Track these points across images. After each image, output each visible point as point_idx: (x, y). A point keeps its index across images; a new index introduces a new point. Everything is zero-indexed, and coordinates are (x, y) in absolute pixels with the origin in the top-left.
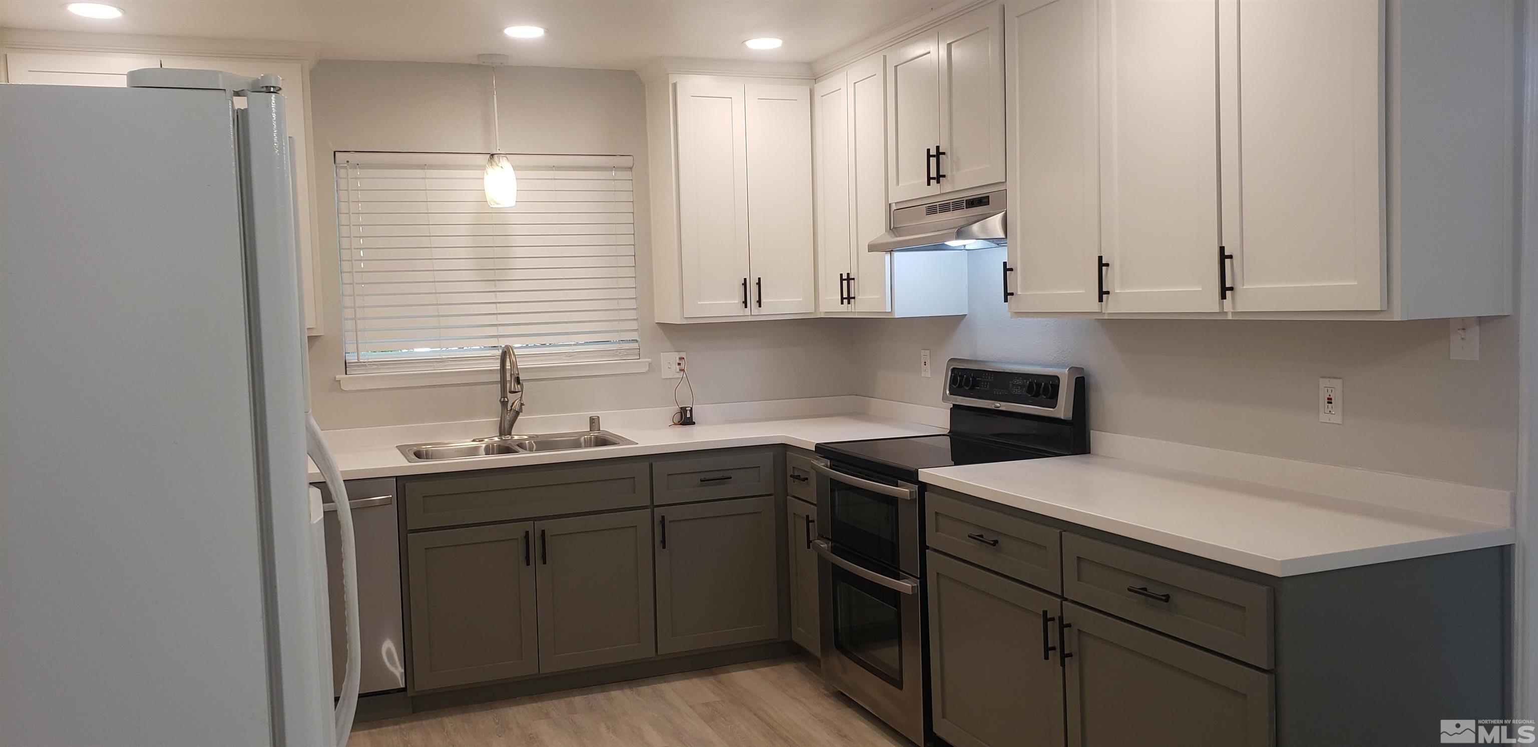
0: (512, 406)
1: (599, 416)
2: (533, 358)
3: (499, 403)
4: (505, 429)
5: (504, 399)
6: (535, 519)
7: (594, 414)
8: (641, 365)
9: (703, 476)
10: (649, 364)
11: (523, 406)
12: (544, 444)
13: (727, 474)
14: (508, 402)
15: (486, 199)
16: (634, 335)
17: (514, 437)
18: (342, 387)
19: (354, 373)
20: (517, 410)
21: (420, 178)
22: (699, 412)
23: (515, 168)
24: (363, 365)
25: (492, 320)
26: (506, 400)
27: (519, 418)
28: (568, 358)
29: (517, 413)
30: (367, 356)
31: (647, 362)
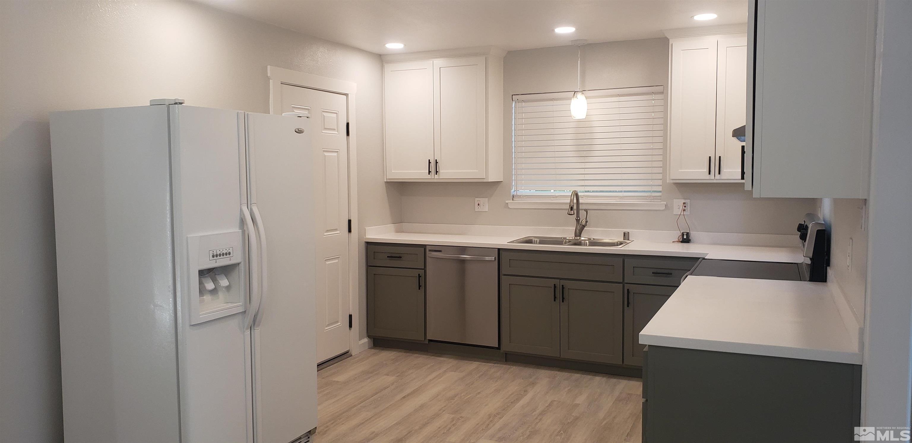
0: (581, 223)
1: (628, 232)
2: (600, 198)
3: (575, 220)
4: (578, 233)
5: (578, 218)
6: (560, 279)
7: (626, 230)
8: (660, 205)
9: (655, 271)
10: (666, 205)
11: (587, 223)
12: (593, 243)
13: (670, 271)
14: (579, 220)
15: (571, 114)
16: (660, 189)
17: (581, 238)
18: (509, 206)
19: (517, 200)
20: (583, 224)
21: (551, 106)
22: (694, 235)
23: (587, 98)
24: (520, 196)
25: (582, 177)
26: (579, 219)
27: (585, 228)
28: (619, 199)
29: (584, 226)
30: (521, 192)
31: (664, 204)
